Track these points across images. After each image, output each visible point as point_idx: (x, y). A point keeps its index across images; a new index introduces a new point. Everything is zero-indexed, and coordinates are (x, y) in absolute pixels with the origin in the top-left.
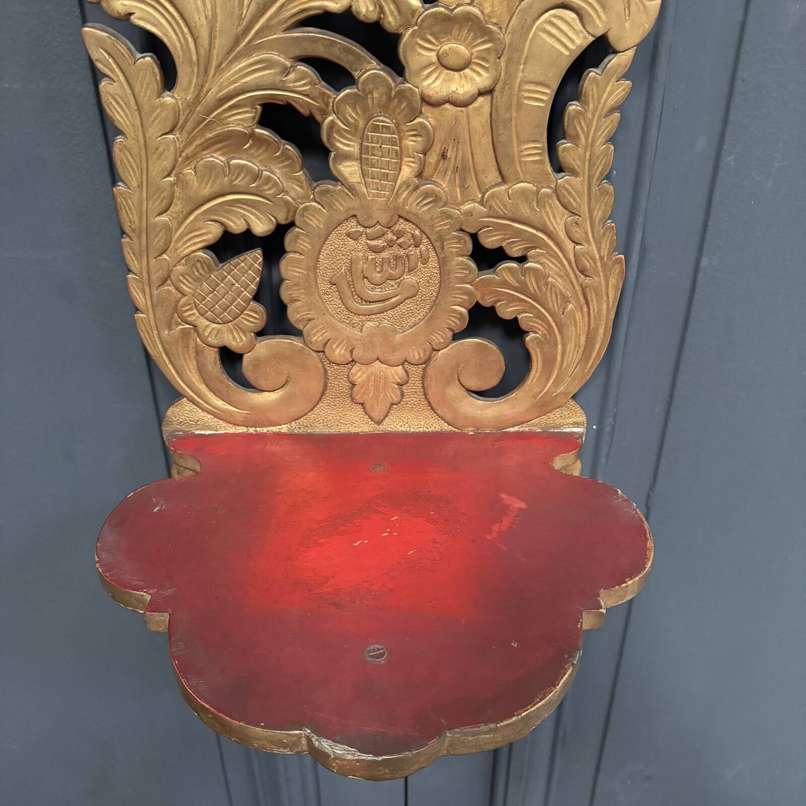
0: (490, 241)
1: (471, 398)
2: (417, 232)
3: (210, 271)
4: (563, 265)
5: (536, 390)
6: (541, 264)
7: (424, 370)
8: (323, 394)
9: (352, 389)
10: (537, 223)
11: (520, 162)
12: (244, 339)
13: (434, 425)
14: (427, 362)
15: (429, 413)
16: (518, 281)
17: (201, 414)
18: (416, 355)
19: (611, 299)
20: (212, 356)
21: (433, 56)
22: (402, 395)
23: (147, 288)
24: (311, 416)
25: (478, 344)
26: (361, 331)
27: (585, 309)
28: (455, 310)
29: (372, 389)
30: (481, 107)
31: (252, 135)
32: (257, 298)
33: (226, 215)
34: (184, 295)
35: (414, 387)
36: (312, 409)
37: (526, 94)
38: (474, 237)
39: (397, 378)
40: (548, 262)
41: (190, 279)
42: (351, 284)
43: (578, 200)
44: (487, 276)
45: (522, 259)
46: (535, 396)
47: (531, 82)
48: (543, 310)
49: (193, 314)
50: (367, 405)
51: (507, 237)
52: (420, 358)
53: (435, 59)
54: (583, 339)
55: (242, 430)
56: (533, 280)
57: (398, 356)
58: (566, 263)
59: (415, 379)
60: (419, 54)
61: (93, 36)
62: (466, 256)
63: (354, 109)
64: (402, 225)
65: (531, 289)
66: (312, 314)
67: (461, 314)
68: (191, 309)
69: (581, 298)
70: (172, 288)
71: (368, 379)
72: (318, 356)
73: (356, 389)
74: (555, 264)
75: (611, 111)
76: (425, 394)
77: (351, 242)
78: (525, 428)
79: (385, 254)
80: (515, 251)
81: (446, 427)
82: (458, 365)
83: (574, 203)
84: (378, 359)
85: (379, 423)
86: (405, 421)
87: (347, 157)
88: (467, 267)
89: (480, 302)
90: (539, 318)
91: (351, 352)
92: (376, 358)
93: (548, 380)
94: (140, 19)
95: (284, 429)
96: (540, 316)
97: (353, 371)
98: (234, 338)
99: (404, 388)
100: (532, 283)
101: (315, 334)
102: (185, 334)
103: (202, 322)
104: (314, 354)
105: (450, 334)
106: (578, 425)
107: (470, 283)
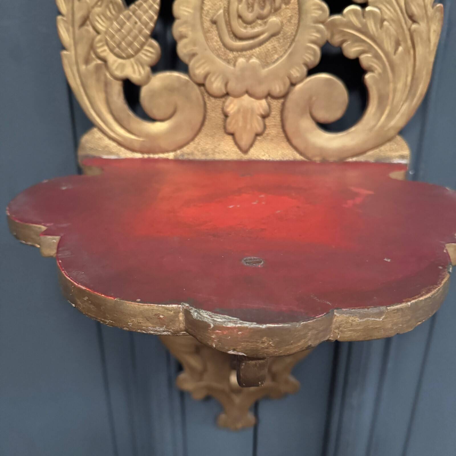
3: (120, 11)
5: (372, 123)
6: (380, 9)
7: (283, 104)
8: (202, 124)
9: (225, 121)
12: (142, 72)
13: (289, 154)
14: (285, 96)
15: (285, 144)
16: (361, 22)
17: (107, 141)
18: (278, 88)
19: (432, 44)
20: (117, 88)
22: (265, 127)
23: (71, 29)
24: (192, 145)
25: (327, 80)
26: (234, 65)
27: (412, 52)
28: (309, 48)
29: (241, 119)
32: (154, 35)
34: (98, 32)
35: (274, 120)
36: (193, 139)
40: (385, 9)
41: (103, 18)
42: (228, 24)
44: (337, 17)
45: (364, 4)
46: (371, 130)
48: (378, 49)
49: (105, 51)
50: (237, 135)
52: (280, 91)
54: (409, 79)
55: (138, 156)
56: (372, 23)
57: (262, 90)
58: (397, 8)
59: (275, 113)
66: (196, 49)
67: (314, 50)
68: (102, 46)
69: (409, 42)
70: (91, 29)
71: (239, 111)
72: (200, 90)
73: (229, 120)
74: (389, 10)
76: (283, 127)
78: (361, 159)
81: (299, 157)
82: (310, 98)
84: (247, 92)
85: (246, 152)
86: (266, 150)
88: (321, 9)
89: (330, 41)
91: (226, 85)
92: (244, 91)
93: (382, 114)
95: (171, 156)
96: (377, 56)
97: (227, 103)
98: (134, 72)
99: (267, 120)
100: (372, 26)
101: (198, 67)
102: (98, 68)
103: (111, 58)
104: (196, 87)
105: (305, 70)
106: (402, 157)
107: (323, 23)
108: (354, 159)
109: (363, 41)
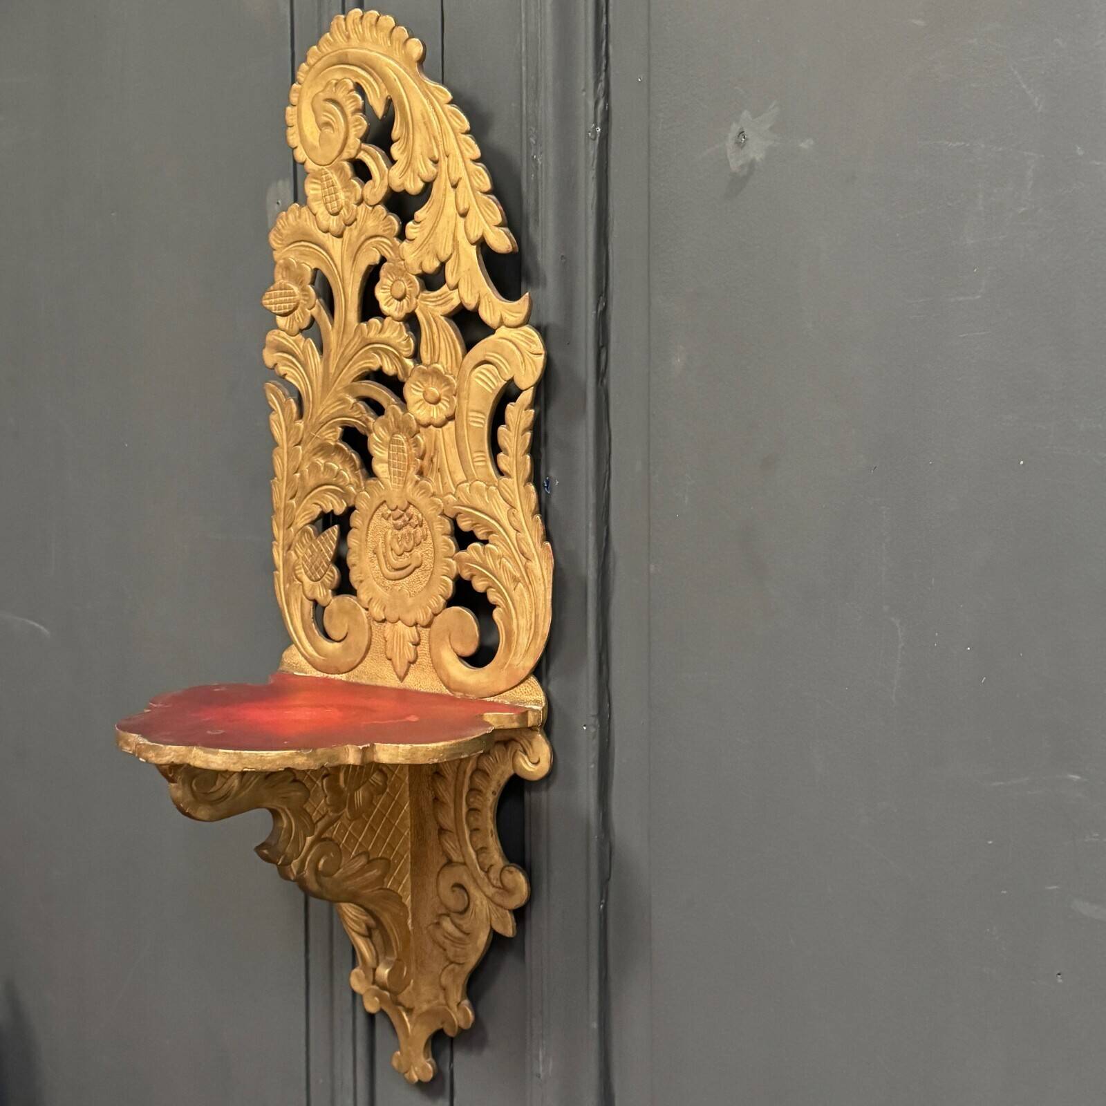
0: (465, 525)
1: (462, 665)
2: (420, 515)
3: (312, 540)
4: (511, 549)
5: (503, 661)
6: (497, 547)
7: (430, 633)
8: (369, 647)
9: (385, 645)
10: (488, 512)
11: (474, 466)
12: (326, 594)
13: (437, 687)
14: (430, 625)
15: (433, 675)
16: (482, 559)
17: (300, 658)
18: (422, 617)
20: (309, 607)
21: (420, 395)
22: (417, 655)
23: (281, 552)
24: (360, 668)
25: (462, 613)
28: (443, 580)
30: (449, 429)
31: (337, 447)
32: (334, 561)
33: (322, 500)
34: (298, 558)
35: (423, 649)
36: (362, 661)
37: (471, 419)
38: (454, 522)
39: (411, 638)
40: (502, 546)
41: (301, 545)
42: (385, 555)
43: (513, 496)
44: (462, 554)
45: (485, 542)
47: (473, 411)
48: (500, 585)
49: (302, 573)
50: (395, 661)
51: (474, 522)
52: (424, 620)
53: (422, 397)
55: (321, 675)
56: (491, 559)
57: (411, 618)
58: (512, 547)
59: (424, 642)
60: (413, 394)
61: (269, 386)
62: (447, 535)
63: (383, 429)
64: (411, 510)
65: (491, 567)
66: (363, 577)
67: (447, 582)
68: (300, 569)
69: (526, 579)
70: (293, 553)
71: (393, 636)
72: (366, 614)
73: (387, 645)
74: (505, 547)
75: (525, 430)
76: (431, 656)
77: (384, 521)
78: (498, 699)
79: (404, 531)
80: (480, 534)
81: (444, 690)
83: (510, 498)
84: (400, 619)
85: (402, 679)
86: (418, 680)
87: (382, 461)
88: (449, 545)
89: (460, 575)
90: (499, 593)
91: (384, 611)
92: (397, 618)
94: (290, 377)
95: (344, 677)
96: (499, 591)
97: (386, 629)
98: (321, 594)
99: (418, 648)
100: (490, 562)
101: (364, 593)
103: (305, 580)
104: (364, 611)
105: (442, 602)
106: (537, 702)
107: (451, 557)
108: (492, 699)
109: (487, 576)
